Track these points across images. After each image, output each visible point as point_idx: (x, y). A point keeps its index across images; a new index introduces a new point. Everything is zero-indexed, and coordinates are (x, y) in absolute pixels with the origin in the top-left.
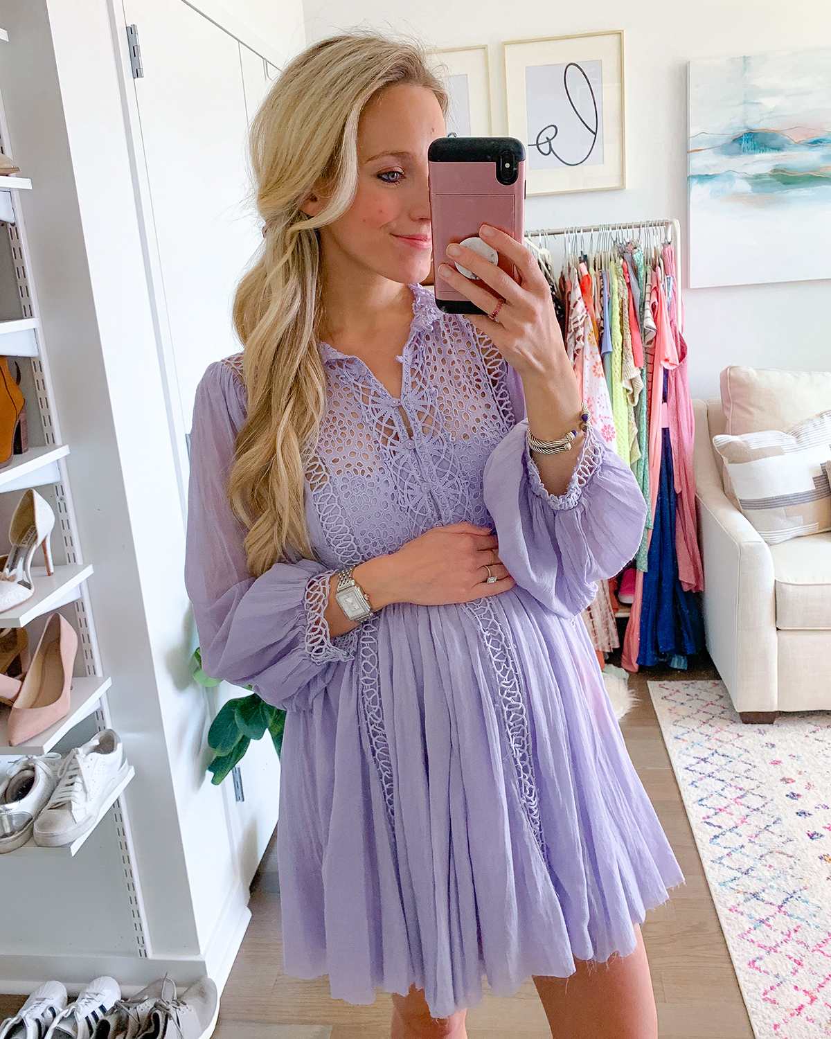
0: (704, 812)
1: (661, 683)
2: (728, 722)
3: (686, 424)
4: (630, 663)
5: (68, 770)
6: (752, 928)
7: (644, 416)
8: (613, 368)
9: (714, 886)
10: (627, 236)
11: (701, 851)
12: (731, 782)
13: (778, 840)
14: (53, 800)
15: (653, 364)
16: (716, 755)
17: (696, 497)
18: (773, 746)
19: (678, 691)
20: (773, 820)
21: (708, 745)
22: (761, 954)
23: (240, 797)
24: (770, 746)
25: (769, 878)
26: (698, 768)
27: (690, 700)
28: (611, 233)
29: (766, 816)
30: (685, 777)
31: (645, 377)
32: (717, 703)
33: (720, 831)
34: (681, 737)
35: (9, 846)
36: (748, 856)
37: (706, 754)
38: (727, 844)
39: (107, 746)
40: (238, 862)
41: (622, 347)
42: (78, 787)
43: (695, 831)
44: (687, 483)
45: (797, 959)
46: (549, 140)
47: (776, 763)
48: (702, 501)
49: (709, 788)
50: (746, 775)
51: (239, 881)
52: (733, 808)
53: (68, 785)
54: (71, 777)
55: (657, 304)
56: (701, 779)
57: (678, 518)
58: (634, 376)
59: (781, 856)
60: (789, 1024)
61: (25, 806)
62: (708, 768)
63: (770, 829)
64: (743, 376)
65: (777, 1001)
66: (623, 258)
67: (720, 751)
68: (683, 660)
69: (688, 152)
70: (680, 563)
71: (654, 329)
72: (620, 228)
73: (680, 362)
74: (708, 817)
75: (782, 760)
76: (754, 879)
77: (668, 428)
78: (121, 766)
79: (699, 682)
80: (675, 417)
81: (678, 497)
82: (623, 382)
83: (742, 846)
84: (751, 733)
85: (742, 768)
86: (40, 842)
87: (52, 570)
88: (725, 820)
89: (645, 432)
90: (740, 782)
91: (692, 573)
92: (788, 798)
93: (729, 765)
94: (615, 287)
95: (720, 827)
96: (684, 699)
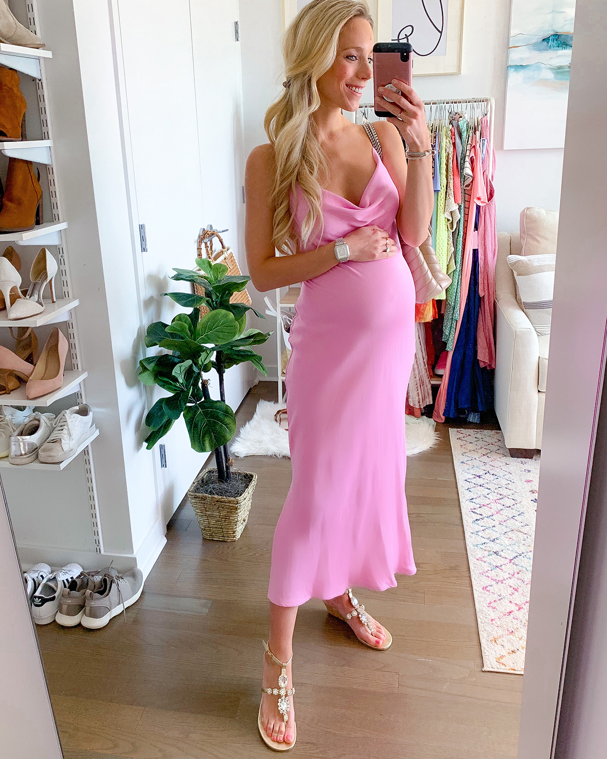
0: (472, 505)
1: (459, 430)
2: (501, 456)
3: (491, 247)
4: (439, 416)
5: (59, 422)
6: (490, 570)
7: (461, 239)
8: (439, 203)
9: (470, 546)
10: (457, 108)
11: (465, 527)
12: (495, 491)
13: (519, 525)
14: (51, 438)
15: (470, 201)
16: (488, 474)
17: (495, 302)
18: (529, 471)
19: (470, 435)
20: (518, 513)
21: (484, 468)
22: (492, 583)
23: (164, 464)
24: (527, 471)
25: (507, 544)
26: (474, 481)
27: (477, 441)
28: (445, 106)
29: (514, 511)
30: (463, 485)
31: (462, 211)
32: (495, 444)
33: (481, 517)
34: (466, 462)
35: (24, 461)
36: (496, 532)
37: (481, 473)
38: (484, 525)
39: (84, 412)
40: (160, 506)
41: (447, 188)
42: (65, 431)
43: (464, 516)
44: (488, 289)
45: (516, 587)
46: (407, 37)
47: (529, 481)
48: (499, 305)
49: (479, 493)
50: (506, 486)
51: (160, 518)
52: (493, 505)
53: (59, 430)
54: (61, 426)
55: (474, 158)
56: (475, 487)
57: (480, 315)
58: (453, 210)
59: (519, 533)
60: (502, 619)
61: (34, 439)
62: (480, 481)
63: (515, 518)
64: (535, 214)
65: (496, 608)
66: (452, 124)
67: (491, 472)
68: (477, 416)
69: (509, 48)
70: (479, 346)
71: (471, 176)
72: (452, 103)
73: (488, 201)
74: (475, 509)
75: (534, 480)
76: (497, 545)
77: (478, 249)
78: (91, 427)
79: (486, 431)
80: (483, 242)
81: (481, 300)
82: (446, 214)
83: (494, 526)
84: (516, 464)
85: (504, 482)
86: (42, 460)
87: (55, 300)
88: (485, 511)
89: (460, 251)
90: (501, 490)
91: (487, 354)
92: (532, 502)
93: (495, 480)
94: (444, 145)
95: (481, 515)
96: (473, 439)
